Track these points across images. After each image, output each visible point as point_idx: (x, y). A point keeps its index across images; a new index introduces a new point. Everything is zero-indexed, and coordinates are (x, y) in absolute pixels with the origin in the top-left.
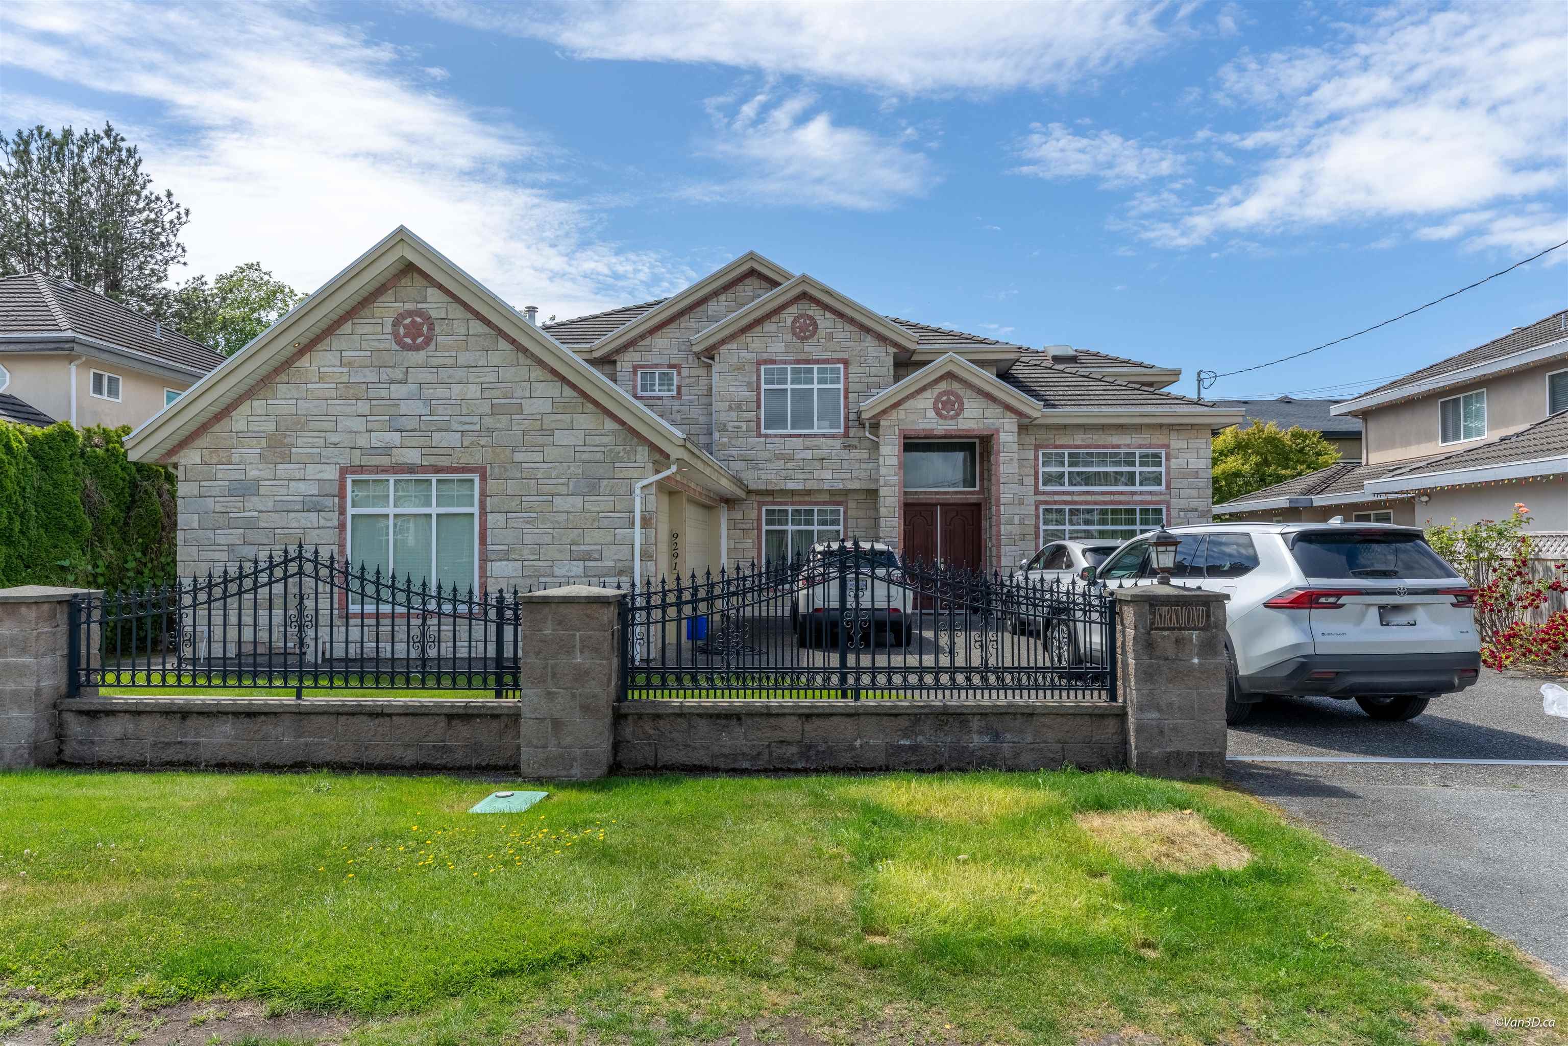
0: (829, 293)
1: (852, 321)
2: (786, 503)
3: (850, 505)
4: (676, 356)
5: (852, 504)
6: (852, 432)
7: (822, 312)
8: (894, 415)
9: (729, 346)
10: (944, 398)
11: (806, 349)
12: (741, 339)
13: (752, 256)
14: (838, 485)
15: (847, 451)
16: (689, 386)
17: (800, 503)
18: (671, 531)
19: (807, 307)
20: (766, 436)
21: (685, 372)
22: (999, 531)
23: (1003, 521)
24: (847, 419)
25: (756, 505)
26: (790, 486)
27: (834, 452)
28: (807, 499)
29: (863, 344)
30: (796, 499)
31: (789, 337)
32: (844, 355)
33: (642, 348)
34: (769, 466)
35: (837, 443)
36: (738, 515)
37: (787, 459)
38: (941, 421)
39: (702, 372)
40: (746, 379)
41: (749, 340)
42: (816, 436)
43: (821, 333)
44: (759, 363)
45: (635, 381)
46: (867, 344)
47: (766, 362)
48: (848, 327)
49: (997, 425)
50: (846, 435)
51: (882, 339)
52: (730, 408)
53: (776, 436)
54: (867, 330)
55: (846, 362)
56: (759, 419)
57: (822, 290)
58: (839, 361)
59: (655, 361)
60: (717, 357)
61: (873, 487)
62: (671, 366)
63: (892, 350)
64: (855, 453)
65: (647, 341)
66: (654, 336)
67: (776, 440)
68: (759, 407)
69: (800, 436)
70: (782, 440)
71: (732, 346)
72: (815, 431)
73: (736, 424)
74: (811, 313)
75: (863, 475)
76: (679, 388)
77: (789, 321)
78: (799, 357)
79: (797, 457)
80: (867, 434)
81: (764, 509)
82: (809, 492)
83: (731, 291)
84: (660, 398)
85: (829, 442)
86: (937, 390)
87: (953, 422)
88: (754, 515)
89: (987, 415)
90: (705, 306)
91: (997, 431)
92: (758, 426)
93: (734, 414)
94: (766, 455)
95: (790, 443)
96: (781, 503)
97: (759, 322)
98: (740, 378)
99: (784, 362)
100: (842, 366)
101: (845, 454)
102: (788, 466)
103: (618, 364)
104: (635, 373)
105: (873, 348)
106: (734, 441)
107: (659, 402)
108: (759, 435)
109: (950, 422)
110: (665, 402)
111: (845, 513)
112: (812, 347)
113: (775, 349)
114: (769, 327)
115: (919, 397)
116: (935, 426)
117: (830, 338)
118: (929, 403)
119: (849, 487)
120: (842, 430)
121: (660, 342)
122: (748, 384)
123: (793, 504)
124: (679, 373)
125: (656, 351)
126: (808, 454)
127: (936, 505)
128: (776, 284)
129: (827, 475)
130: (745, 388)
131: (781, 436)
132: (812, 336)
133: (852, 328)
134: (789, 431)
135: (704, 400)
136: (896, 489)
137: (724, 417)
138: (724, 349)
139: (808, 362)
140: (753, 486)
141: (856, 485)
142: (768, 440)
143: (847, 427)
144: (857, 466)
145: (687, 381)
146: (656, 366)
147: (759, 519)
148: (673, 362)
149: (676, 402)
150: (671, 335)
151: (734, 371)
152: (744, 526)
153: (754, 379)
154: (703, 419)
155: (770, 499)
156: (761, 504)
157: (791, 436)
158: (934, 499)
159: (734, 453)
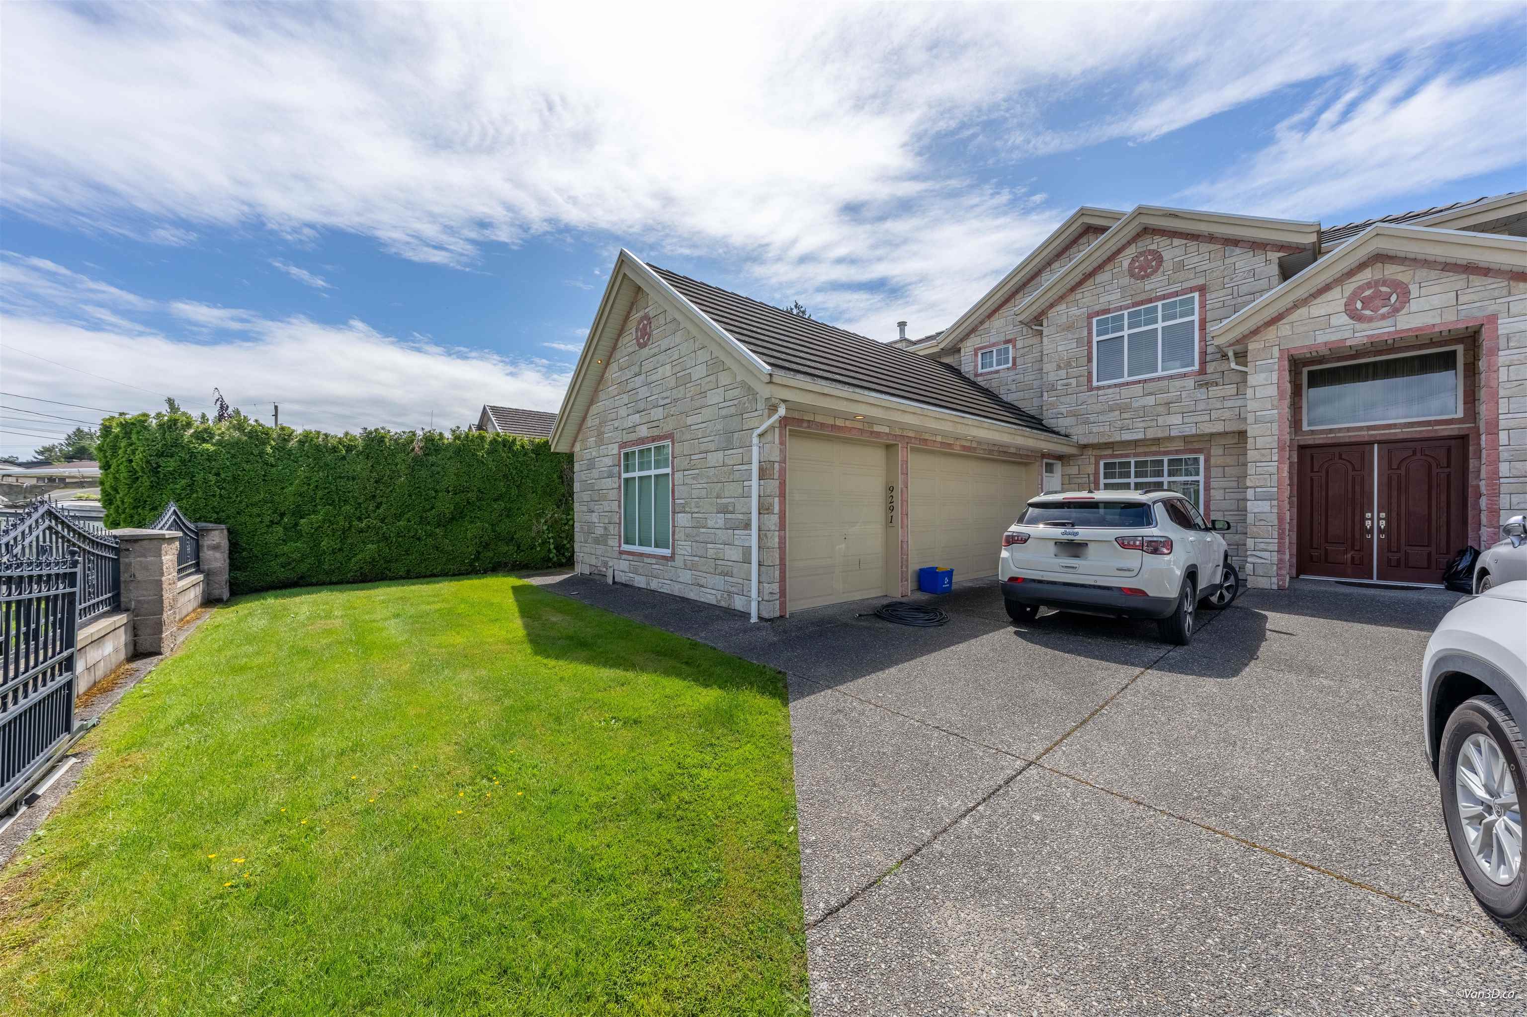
0: (1174, 215)
1: (1211, 238)
2: (1127, 456)
3: (1213, 452)
4: (1011, 331)
5: (1216, 451)
6: (1210, 368)
7: (1168, 242)
8: (1271, 334)
9: (1057, 308)
10: (1368, 293)
11: (1147, 288)
12: (1071, 298)
13: (1082, 212)
14: (1190, 430)
15: (1204, 390)
16: (1023, 355)
17: (1146, 454)
18: (887, 483)
19: (1149, 241)
20: (1099, 388)
21: (1019, 344)
22: (1496, 472)
23: (1504, 455)
24: (1203, 353)
25: (1093, 460)
26: (1127, 436)
27: (1184, 394)
28: (1154, 449)
29: (1227, 261)
30: (1140, 450)
31: (1126, 280)
32: (1201, 281)
33: (982, 332)
34: (1101, 418)
35: (1190, 383)
36: (1074, 470)
37: (1123, 409)
38: (1359, 326)
39: (1036, 340)
40: (1077, 336)
41: (1079, 296)
42: (1159, 379)
43: (1167, 265)
44: (1090, 317)
45: (976, 362)
46: (1233, 260)
47: (1098, 314)
48: (1205, 247)
49: (1491, 308)
50: (1202, 371)
51: (1257, 246)
52: (1059, 368)
53: (1109, 387)
54: (1234, 242)
55: (1202, 289)
56: (1090, 374)
57: (1164, 215)
58: (1192, 290)
59: (993, 340)
60: (1045, 324)
61: (1241, 427)
62: (1007, 342)
63: (1274, 256)
64: (1214, 391)
65: (986, 325)
66: (992, 319)
67: (1110, 391)
68: (1090, 360)
69: (1139, 382)
70: (1117, 390)
71: (1062, 307)
72: (1160, 373)
73: (1065, 381)
74: (1153, 247)
75: (1227, 414)
76: (1014, 359)
77: (1126, 264)
78: (1139, 298)
79: (1135, 405)
80: (1233, 365)
81: (1102, 464)
82: (1157, 441)
83: (1064, 256)
84: (997, 372)
85: (1177, 383)
86: (1350, 286)
87: (1389, 322)
88: (1091, 469)
89: (1462, 299)
90: (1039, 278)
91: (1493, 318)
92: (1090, 380)
93: (1062, 373)
94: (1098, 407)
95: (1125, 392)
96: (1122, 456)
97: (1089, 276)
98: (1070, 336)
99: (1121, 308)
100: (1196, 295)
101: (1201, 394)
102: (1125, 416)
103: (962, 351)
104: (976, 355)
105: (1242, 260)
106: (1062, 399)
107: (996, 376)
108: (1091, 389)
109: (1384, 323)
110: (1001, 374)
111: (1207, 461)
112: (1156, 284)
113: (1110, 298)
114: (1103, 277)
115: (1319, 300)
116: (1347, 335)
117: (1180, 266)
118: (1340, 306)
119: (1207, 431)
120: (1196, 367)
121: (997, 323)
122: (1079, 340)
123: (1135, 455)
124: (1014, 346)
125: (993, 331)
126: (1150, 400)
127: (1371, 443)
128: (1103, 230)
129: (1176, 419)
130: (1075, 345)
131: (1115, 385)
132: (1155, 271)
133: (1212, 247)
134: (1126, 379)
135: (1036, 366)
136: (1275, 426)
137: (1052, 377)
138: (1051, 314)
139: (1150, 301)
140: (1084, 441)
141: (1219, 428)
142: (1100, 392)
143: (1203, 363)
144: (1219, 405)
145: (1022, 351)
146: (994, 345)
147: (1097, 473)
148: (1008, 338)
149: (1012, 373)
150: (1006, 314)
151: (1063, 330)
152: (1080, 481)
153: (1085, 333)
154: (1036, 384)
155: (1109, 452)
156: (1098, 458)
157: (1127, 384)
158: (1365, 435)
159: (1064, 411)
